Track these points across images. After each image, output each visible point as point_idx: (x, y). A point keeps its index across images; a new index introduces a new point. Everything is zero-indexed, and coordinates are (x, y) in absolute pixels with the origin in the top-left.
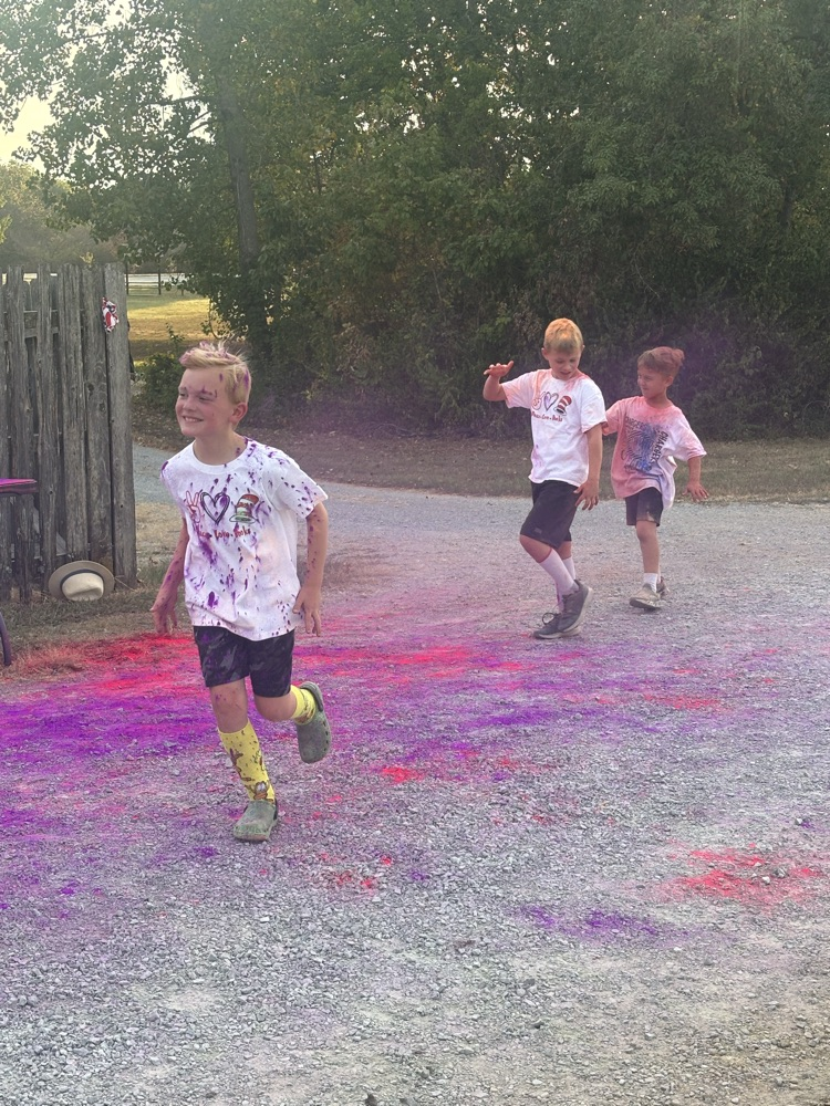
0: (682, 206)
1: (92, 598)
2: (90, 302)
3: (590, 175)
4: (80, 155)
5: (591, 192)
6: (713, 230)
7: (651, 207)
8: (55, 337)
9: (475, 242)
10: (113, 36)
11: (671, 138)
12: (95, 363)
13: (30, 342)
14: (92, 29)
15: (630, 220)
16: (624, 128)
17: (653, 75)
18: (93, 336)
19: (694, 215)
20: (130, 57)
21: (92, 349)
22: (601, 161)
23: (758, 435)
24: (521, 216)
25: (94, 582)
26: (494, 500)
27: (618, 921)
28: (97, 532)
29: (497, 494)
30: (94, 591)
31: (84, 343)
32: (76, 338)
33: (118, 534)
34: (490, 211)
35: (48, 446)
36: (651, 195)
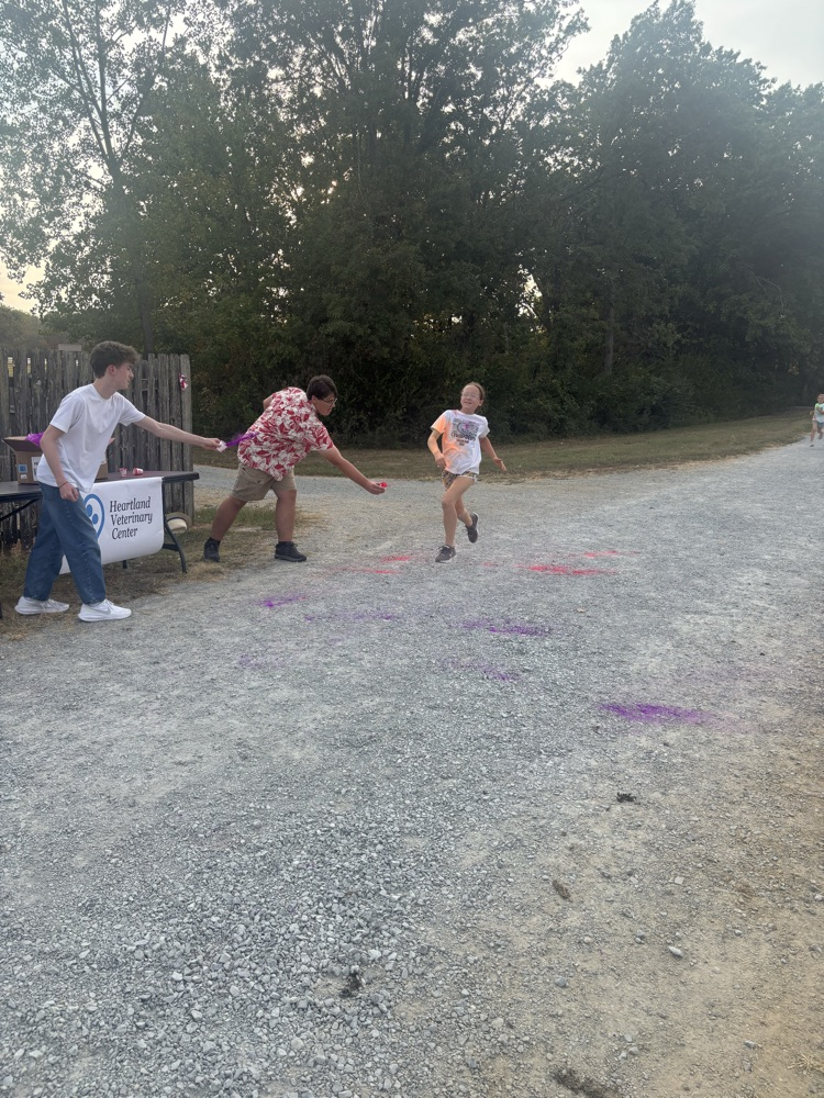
0: (372, 338)
1: (182, 532)
2: (174, 375)
3: (326, 320)
4: (59, 298)
5: (330, 328)
6: (386, 350)
7: (360, 337)
8: (157, 391)
9: (271, 351)
10: (78, 237)
11: (366, 305)
12: (175, 407)
13: (145, 393)
14: (64, 232)
15: (347, 343)
16: (347, 298)
17: (360, 274)
18: (175, 393)
19: (378, 342)
20: (87, 249)
21: (174, 400)
22: (337, 313)
23: (404, 447)
24: (293, 339)
25: (182, 523)
26: (312, 478)
27: (655, 709)
28: (176, 497)
29: (311, 474)
30: (183, 528)
31: (171, 396)
32: (166, 394)
33: (186, 497)
34: (278, 337)
35: (153, 451)
36: (360, 331)
